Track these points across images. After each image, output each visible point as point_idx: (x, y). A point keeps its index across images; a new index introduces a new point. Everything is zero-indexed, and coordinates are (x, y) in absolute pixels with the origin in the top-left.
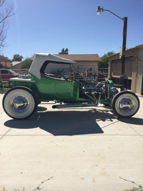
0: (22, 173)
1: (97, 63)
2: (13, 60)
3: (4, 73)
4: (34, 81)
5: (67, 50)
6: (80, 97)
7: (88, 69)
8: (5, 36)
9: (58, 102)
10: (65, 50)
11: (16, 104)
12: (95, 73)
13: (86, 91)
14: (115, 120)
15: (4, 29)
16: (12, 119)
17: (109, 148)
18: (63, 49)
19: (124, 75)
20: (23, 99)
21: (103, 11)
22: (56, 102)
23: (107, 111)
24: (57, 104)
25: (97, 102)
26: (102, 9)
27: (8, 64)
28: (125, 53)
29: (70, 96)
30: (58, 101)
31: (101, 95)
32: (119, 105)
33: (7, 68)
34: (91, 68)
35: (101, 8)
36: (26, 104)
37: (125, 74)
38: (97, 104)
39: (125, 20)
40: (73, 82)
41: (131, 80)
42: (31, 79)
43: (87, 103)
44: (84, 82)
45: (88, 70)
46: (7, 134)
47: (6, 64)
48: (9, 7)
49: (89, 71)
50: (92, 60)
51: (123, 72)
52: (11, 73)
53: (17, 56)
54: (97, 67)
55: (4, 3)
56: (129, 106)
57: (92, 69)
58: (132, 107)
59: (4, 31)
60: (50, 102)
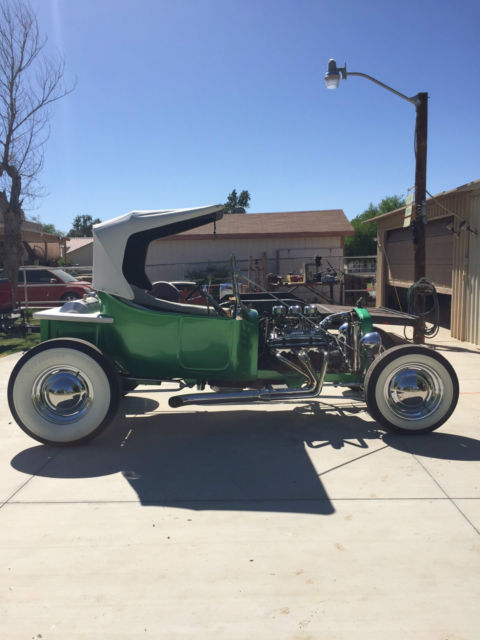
0: (40, 636)
1: (340, 238)
2: (73, 234)
3: (39, 281)
4: (110, 321)
5: (245, 196)
6: (261, 366)
7: (310, 262)
8: (38, 162)
9: (190, 385)
10: (238, 195)
11: (51, 395)
12: (332, 272)
13: (280, 348)
14: (375, 444)
15: (36, 141)
16: (39, 444)
17: (338, 547)
18: (234, 193)
19: (424, 282)
20: (72, 379)
21: (345, 77)
22: (181, 384)
23: (356, 410)
24: (187, 391)
25: (315, 383)
26: (343, 70)
27: (54, 249)
28: (424, 209)
29: (228, 365)
30: (189, 381)
31: (330, 357)
32: (390, 393)
33: (47, 265)
34: (318, 259)
35: (339, 66)
36: (82, 393)
37: (426, 278)
38: (316, 390)
39: (419, 102)
40: (238, 318)
41: (450, 296)
42: (101, 311)
43: (285, 386)
44: (276, 315)
45: (307, 265)
46: (15, 499)
47: (46, 248)
48: (52, 73)
49: (313, 269)
50: (323, 230)
51: (420, 273)
52: (59, 280)
53: (85, 222)
54: (341, 252)
55: (35, 60)
56: (423, 394)
57: (322, 261)
58: (432, 398)
59: (36, 147)
60: (165, 385)
